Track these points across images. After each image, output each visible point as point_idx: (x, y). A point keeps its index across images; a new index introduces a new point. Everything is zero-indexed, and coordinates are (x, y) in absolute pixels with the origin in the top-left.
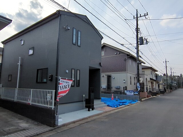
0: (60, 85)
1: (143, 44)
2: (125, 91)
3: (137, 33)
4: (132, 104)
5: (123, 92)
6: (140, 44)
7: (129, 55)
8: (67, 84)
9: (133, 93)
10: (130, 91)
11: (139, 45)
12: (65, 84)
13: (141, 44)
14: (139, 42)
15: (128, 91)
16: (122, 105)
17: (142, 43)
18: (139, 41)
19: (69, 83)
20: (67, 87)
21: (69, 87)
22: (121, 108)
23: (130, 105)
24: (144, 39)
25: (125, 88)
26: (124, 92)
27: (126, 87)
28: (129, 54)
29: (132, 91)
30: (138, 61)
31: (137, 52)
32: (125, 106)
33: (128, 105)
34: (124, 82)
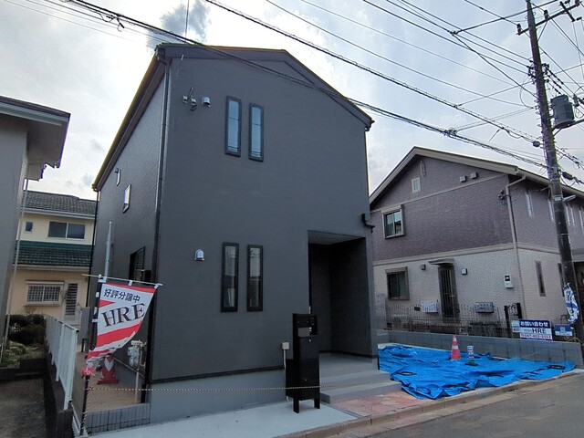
0: (102, 310)
1: (572, 123)
2: (515, 323)
3: (540, 83)
4: (535, 384)
5: (504, 326)
6: (556, 127)
7: (518, 177)
8: (130, 305)
9: (549, 331)
10: (536, 324)
11: (554, 133)
12: (120, 303)
13: (561, 126)
14: (553, 120)
15: (527, 324)
16: (477, 386)
17: (567, 121)
18: (551, 113)
19: (137, 298)
20: (131, 315)
21: (137, 317)
22: (463, 401)
23: (523, 386)
24: (572, 101)
25: (513, 311)
26: (509, 329)
27: (518, 305)
28: (515, 173)
29: (546, 324)
30: (557, 194)
31: (548, 160)
32: (490, 394)
33: (511, 389)
34: (509, 284)
